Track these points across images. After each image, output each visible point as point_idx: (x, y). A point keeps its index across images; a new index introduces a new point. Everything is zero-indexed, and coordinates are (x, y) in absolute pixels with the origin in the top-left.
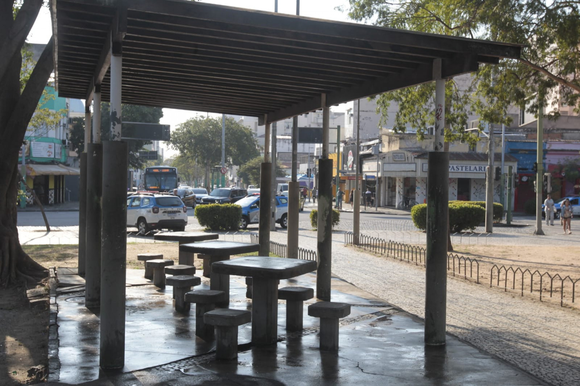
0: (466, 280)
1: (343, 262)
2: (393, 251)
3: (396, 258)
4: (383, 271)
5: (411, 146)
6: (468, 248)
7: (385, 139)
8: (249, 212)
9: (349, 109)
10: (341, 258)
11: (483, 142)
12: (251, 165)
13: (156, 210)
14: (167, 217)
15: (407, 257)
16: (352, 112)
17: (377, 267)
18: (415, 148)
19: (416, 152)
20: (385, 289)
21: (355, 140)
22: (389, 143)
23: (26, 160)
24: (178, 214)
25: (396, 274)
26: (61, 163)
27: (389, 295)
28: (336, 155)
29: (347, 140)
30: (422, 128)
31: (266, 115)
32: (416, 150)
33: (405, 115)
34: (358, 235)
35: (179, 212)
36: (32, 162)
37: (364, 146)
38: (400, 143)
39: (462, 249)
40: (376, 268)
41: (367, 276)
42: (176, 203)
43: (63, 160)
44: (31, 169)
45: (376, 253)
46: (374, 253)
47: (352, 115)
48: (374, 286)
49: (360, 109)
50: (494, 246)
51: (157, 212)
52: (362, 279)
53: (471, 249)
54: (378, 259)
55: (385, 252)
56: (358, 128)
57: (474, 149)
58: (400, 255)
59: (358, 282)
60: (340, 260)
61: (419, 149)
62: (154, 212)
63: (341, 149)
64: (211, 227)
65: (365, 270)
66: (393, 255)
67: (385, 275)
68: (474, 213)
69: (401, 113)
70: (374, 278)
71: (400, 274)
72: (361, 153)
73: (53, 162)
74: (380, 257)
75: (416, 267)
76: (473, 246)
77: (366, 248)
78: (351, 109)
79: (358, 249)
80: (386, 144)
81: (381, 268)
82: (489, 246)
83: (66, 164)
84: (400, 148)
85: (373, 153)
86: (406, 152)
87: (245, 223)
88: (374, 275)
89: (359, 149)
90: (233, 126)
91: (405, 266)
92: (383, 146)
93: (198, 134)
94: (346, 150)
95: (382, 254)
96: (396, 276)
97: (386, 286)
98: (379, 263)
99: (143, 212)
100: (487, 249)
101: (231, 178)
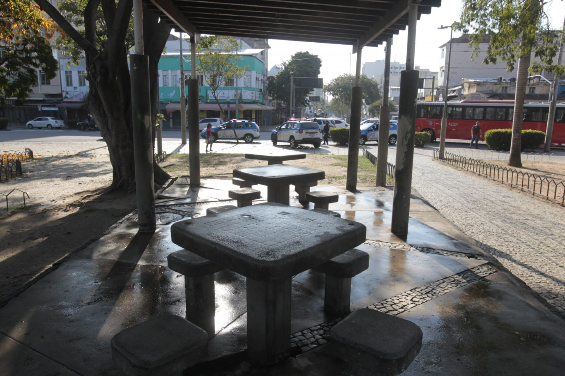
0: (548, 201)
1: (429, 175)
2: (472, 167)
3: (475, 173)
4: (465, 185)
5: (485, 90)
6: (534, 165)
7: (466, 86)
8: (366, 133)
9: (441, 66)
10: (428, 171)
11: (541, 86)
12: (376, 104)
13: (301, 131)
14: (308, 136)
15: (485, 172)
16: (444, 69)
17: (459, 181)
18: (488, 91)
19: (488, 94)
20: (467, 209)
21: (445, 87)
22: (469, 88)
23: (239, 101)
24: (315, 134)
25: (477, 190)
26: (259, 103)
27: (473, 218)
28: (431, 97)
29: (439, 87)
30: (512, 60)
31: (358, 40)
32: (489, 92)
33: (497, 48)
34: (443, 152)
35: (317, 133)
36: (242, 102)
37: (450, 91)
38: (477, 88)
39: (529, 165)
40: (458, 183)
41: (449, 191)
42: (315, 127)
43: (261, 101)
44: (241, 106)
45: (457, 167)
46: (456, 167)
47: (443, 71)
48: (456, 204)
49: (450, 66)
50: (556, 164)
51: (302, 133)
52: (445, 195)
53: (538, 166)
54: (459, 173)
55: (465, 167)
56: (448, 79)
57: (533, 92)
58: (478, 170)
59: (441, 199)
60: (428, 173)
61: (491, 92)
62: (300, 133)
63: (435, 93)
64: (340, 142)
65: (447, 184)
66: (472, 169)
67: (466, 191)
68: (536, 136)
69: (493, 46)
70: (456, 194)
71: (480, 190)
72: (449, 95)
73: (254, 102)
74: (460, 170)
75: (494, 182)
76: (538, 162)
77: (449, 162)
78: (443, 67)
79: (443, 163)
80: (466, 89)
81: (462, 182)
82: (552, 163)
83: (262, 104)
84: (477, 91)
85: (457, 95)
86: (481, 94)
87: (364, 141)
88: (457, 190)
89: (447, 93)
90: (365, 80)
91: (483, 181)
92: (464, 90)
93: (343, 85)
94: (438, 94)
95: (462, 168)
96: (477, 192)
97: (469, 206)
98: (460, 177)
99: (294, 133)
100: (551, 166)
101: (365, 113)
